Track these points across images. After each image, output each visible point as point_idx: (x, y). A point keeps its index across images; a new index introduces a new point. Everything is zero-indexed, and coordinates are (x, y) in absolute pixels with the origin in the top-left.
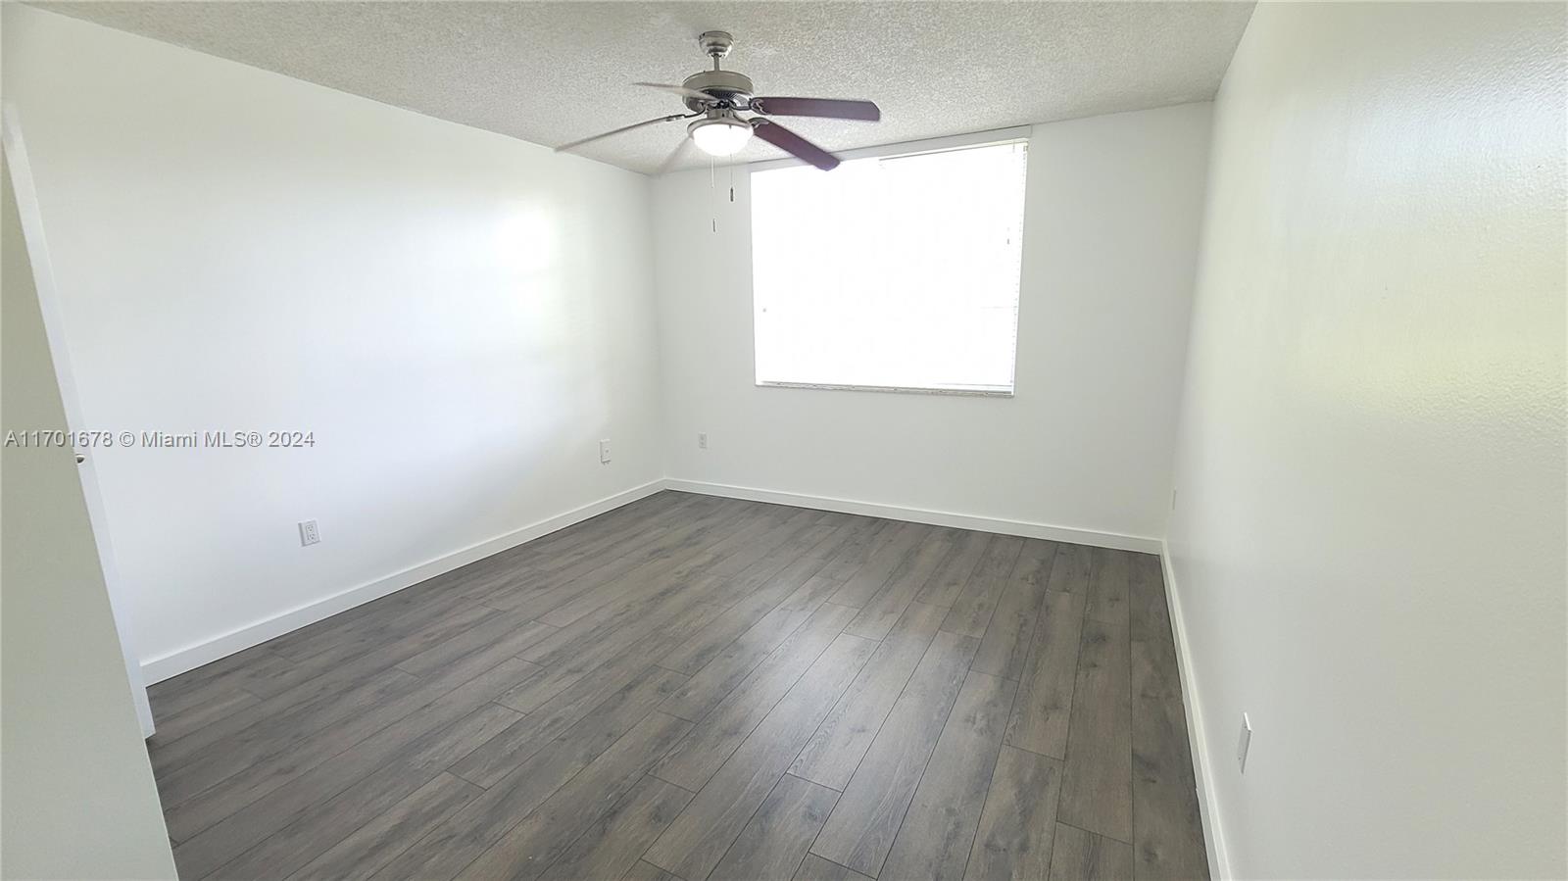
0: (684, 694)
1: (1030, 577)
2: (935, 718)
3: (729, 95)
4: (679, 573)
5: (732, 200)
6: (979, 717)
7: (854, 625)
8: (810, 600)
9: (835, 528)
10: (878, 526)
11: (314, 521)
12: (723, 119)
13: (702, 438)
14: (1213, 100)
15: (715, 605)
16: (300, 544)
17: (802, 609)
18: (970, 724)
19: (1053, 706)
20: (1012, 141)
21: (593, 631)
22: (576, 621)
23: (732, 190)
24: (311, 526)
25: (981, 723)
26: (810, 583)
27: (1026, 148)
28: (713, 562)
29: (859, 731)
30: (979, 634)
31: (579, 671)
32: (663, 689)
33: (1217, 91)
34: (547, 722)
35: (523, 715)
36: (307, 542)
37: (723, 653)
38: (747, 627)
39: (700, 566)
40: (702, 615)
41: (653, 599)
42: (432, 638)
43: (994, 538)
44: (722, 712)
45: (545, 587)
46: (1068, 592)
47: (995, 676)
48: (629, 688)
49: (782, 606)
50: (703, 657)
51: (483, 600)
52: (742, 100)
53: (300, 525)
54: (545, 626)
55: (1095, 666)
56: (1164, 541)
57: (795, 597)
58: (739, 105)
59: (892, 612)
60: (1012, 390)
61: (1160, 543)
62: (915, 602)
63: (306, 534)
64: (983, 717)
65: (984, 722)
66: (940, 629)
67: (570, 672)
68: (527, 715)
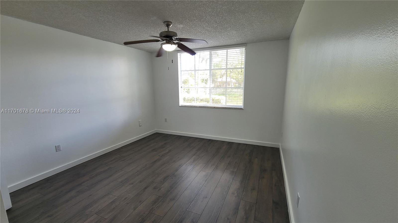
0: (160, 189)
1: (248, 155)
2: (224, 193)
3: (171, 37)
4: (159, 155)
5: (172, 63)
6: (235, 193)
7: (204, 169)
8: (193, 162)
9: (200, 142)
10: (210, 141)
11: (60, 145)
12: (170, 43)
13: (166, 119)
14: (289, 39)
15: (168, 164)
16: (55, 151)
17: (191, 165)
18: (233, 195)
19: (253, 189)
20: (242, 47)
21: (136, 172)
22: (132, 170)
23: (172, 60)
24: (59, 146)
25: (236, 194)
26: (193, 157)
27: (245, 49)
28: (168, 153)
29: (205, 198)
30: (235, 170)
31: (132, 184)
32: (155, 188)
33: (289, 37)
34: (123, 199)
35: (117, 197)
36: (57, 151)
37: (171, 178)
38: (177, 170)
39: (165, 154)
40: (165, 167)
41: (152, 163)
42: (92, 176)
43: (239, 144)
44: (170, 194)
45: (123, 160)
46: (257, 158)
47: (240, 181)
48: (146, 188)
49: (186, 164)
50: (165, 178)
51: (107, 165)
52: (174, 38)
53: (56, 146)
54: (123, 171)
55: (264, 178)
56: (280, 144)
57: (189, 161)
58: (174, 39)
59: (214, 165)
60: (243, 107)
61: (279, 145)
62: (220, 162)
63: (57, 148)
64: (236, 193)
65: (237, 194)
66: (226, 169)
67: (130, 184)
68: (118, 197)
